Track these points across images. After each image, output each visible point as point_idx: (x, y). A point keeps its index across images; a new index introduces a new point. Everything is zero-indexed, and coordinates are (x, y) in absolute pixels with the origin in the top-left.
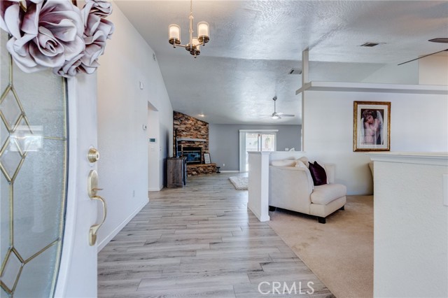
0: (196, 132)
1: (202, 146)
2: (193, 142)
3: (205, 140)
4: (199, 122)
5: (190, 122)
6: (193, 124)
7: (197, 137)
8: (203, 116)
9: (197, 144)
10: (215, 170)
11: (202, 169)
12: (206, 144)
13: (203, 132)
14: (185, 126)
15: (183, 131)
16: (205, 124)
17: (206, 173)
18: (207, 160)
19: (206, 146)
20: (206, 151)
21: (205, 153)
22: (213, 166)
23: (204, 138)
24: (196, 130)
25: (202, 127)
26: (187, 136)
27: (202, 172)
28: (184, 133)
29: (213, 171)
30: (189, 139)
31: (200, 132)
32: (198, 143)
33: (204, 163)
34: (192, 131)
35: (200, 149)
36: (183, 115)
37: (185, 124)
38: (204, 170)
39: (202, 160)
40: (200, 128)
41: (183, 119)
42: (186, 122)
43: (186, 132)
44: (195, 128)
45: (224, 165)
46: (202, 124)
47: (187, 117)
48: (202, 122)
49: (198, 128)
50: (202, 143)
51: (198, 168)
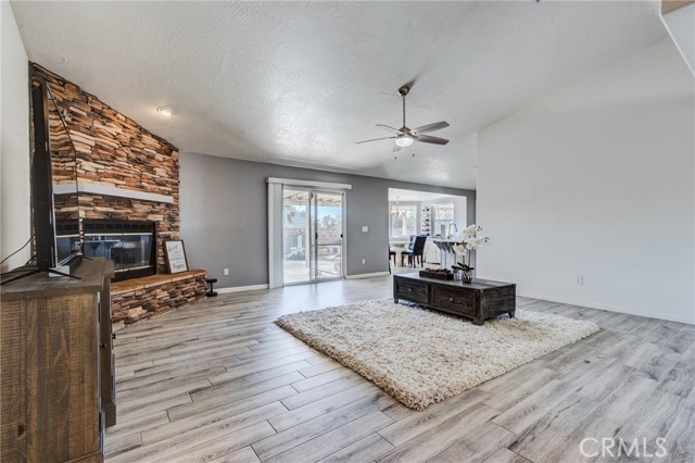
0: (138, 169)
1: (159, 218)
2: (129, 202)
3: (170, 199)
4: (147, 139)
5: (115, 129)
6: (126, 137)
7: (141, 187)
8: (166, 114)
9: (141, 209)
10: (204, 289)
11: (164, 295)
12: (172, 211)
13: (161, 172)
14: (92, 141)
15: (84, 157)
16: (168, 149)
17: (178, 304)
18: (176, 261)
19: (172, 219)
20: (172, 234)
21: (168, 238)
22: (198, 280)
23: (163, 193)
24: (137, 162)
25: (159, 157)
26: (99, 177)
27: (167, 303)
28: (88, 166)
29: (198, 295)
30: (107, 188)
31: (151, 170)
32: (146, 208)
33: (166, 270)
34: (122, 161)
35: (152, 227)
36: (84, 93)
37: (91, 132)
38: (172, 295)
39: (160, 261)
40: (151, 157)
41: (82, 111)
42: (97, 124)
43: (94, 161)
44: (133, 156)
45: (226, 272)
46: (158, 146)
47: (98, 107)
48: (158, 139)
49: (143, 157)
50: (158, 208)
51: (149, 290)
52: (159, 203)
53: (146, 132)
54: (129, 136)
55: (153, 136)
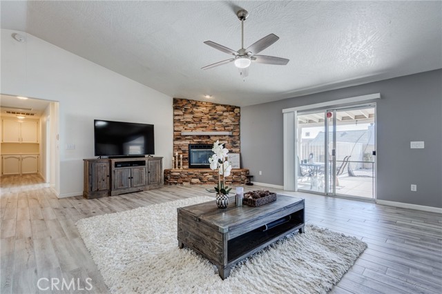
0: (213, 122)
2: (208, 137)
3: (231, 133)
4: (219, 108)
5: (201, 109)
6: (206, 111)
7: (215, 130)
8: (208, 97)
9: (216, 138)
12: (235, 139)
13: (227, 121)
14: (191, 116)
15: (188, 122)
16: (232, 108)
18: (233, 163)
19: (234, 143)
20: (233, 150)
23: (228, 130)
24: (213, 119)
25: (226, 114)
26: (195, 128)
28: (191, 125)
30: (199, 132)
31: (220, 121)
34: (205, 121)
36: (188, 100)
37: (192, 113)
40: (220, 115)
41: (189, 107)
42: (195, 109)
43: (193, 123)
44: (210, 117)
45: (260, 173)
46: (226, 109)
47: (194, 103)
48: (225, 106)
49: (216, 116)
50: (224, 138)
51: (202, 173)
52: (225, 136)
53: (217, 105)
54: (208, 109)
55: (222, 105)
